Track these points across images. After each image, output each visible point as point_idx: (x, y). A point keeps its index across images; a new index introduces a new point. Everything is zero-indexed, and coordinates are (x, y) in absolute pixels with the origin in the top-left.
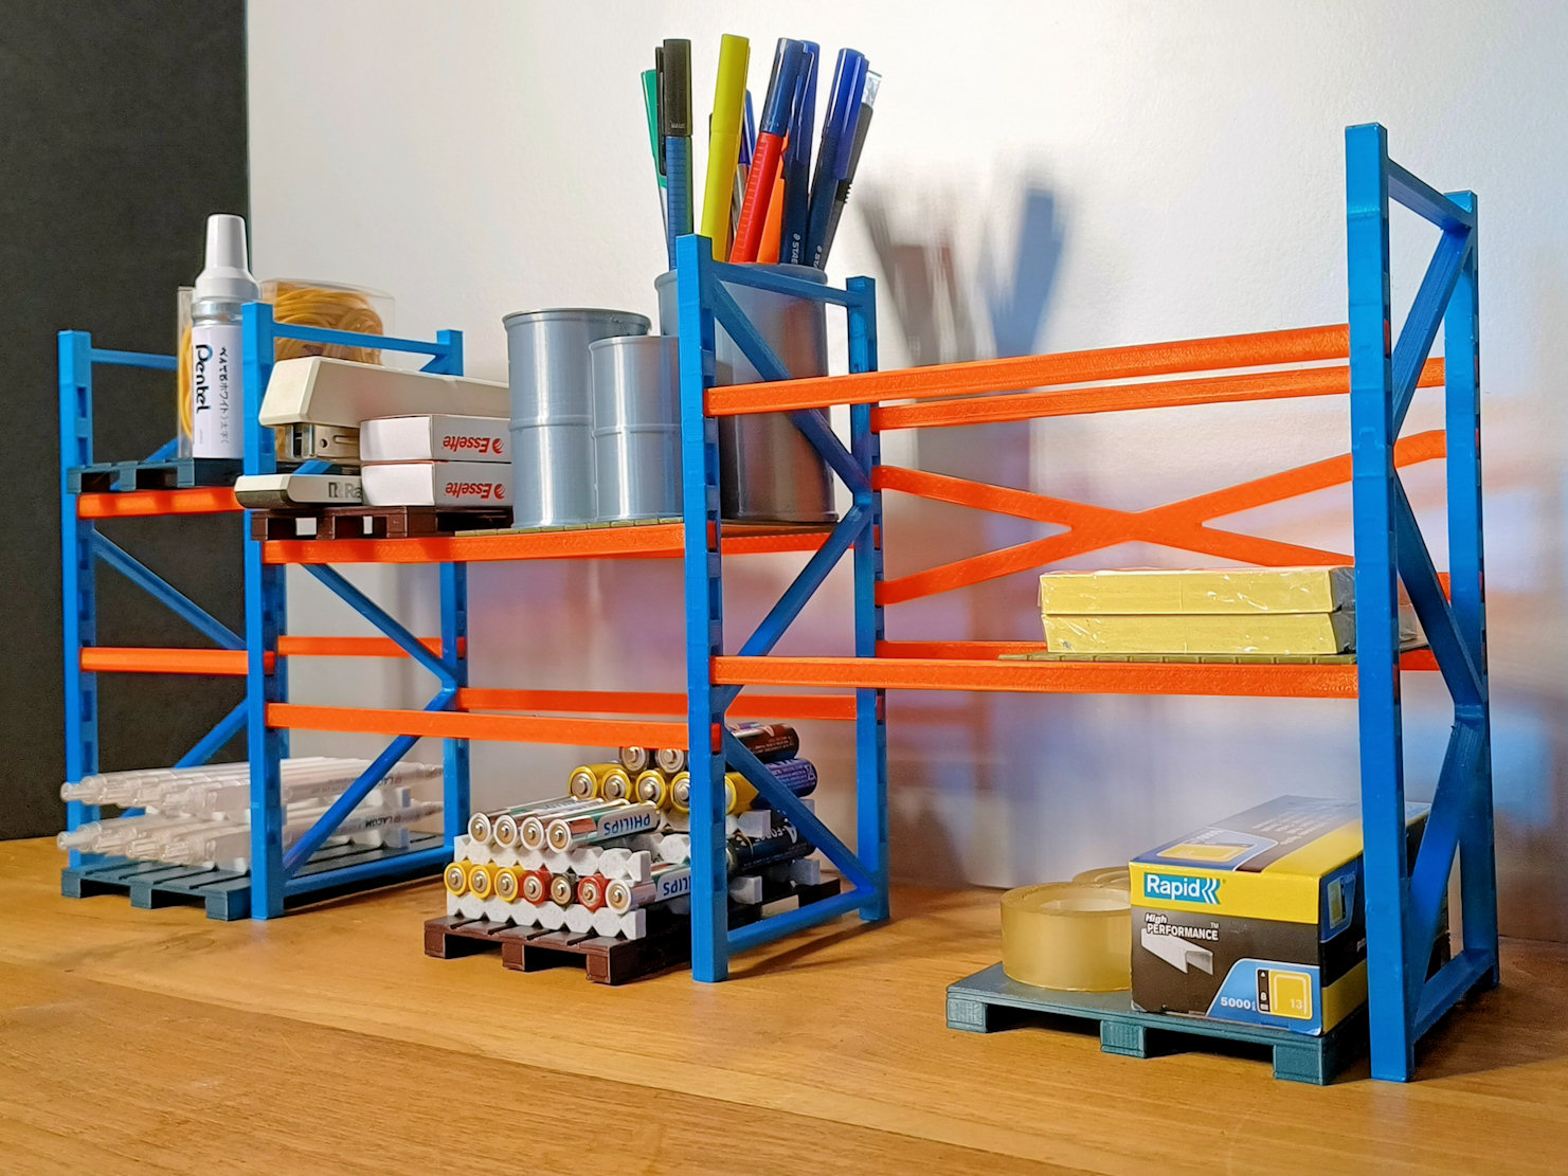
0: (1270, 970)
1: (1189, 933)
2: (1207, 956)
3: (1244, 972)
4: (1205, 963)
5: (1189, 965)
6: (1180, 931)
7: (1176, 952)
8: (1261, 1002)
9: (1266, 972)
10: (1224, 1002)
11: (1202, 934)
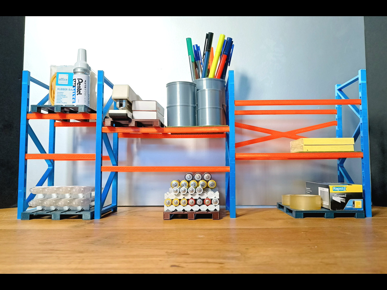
0: (355, 201)
1: (341, 196)
2: (344, 200)
3: (351, 201)
4: (344, 201)
5: (341, 202)
6: (340, 196)
7: (338, 199)
8: (353, 206)
9: (354, 201)
10: (347, 207)
11: (343, 196)
